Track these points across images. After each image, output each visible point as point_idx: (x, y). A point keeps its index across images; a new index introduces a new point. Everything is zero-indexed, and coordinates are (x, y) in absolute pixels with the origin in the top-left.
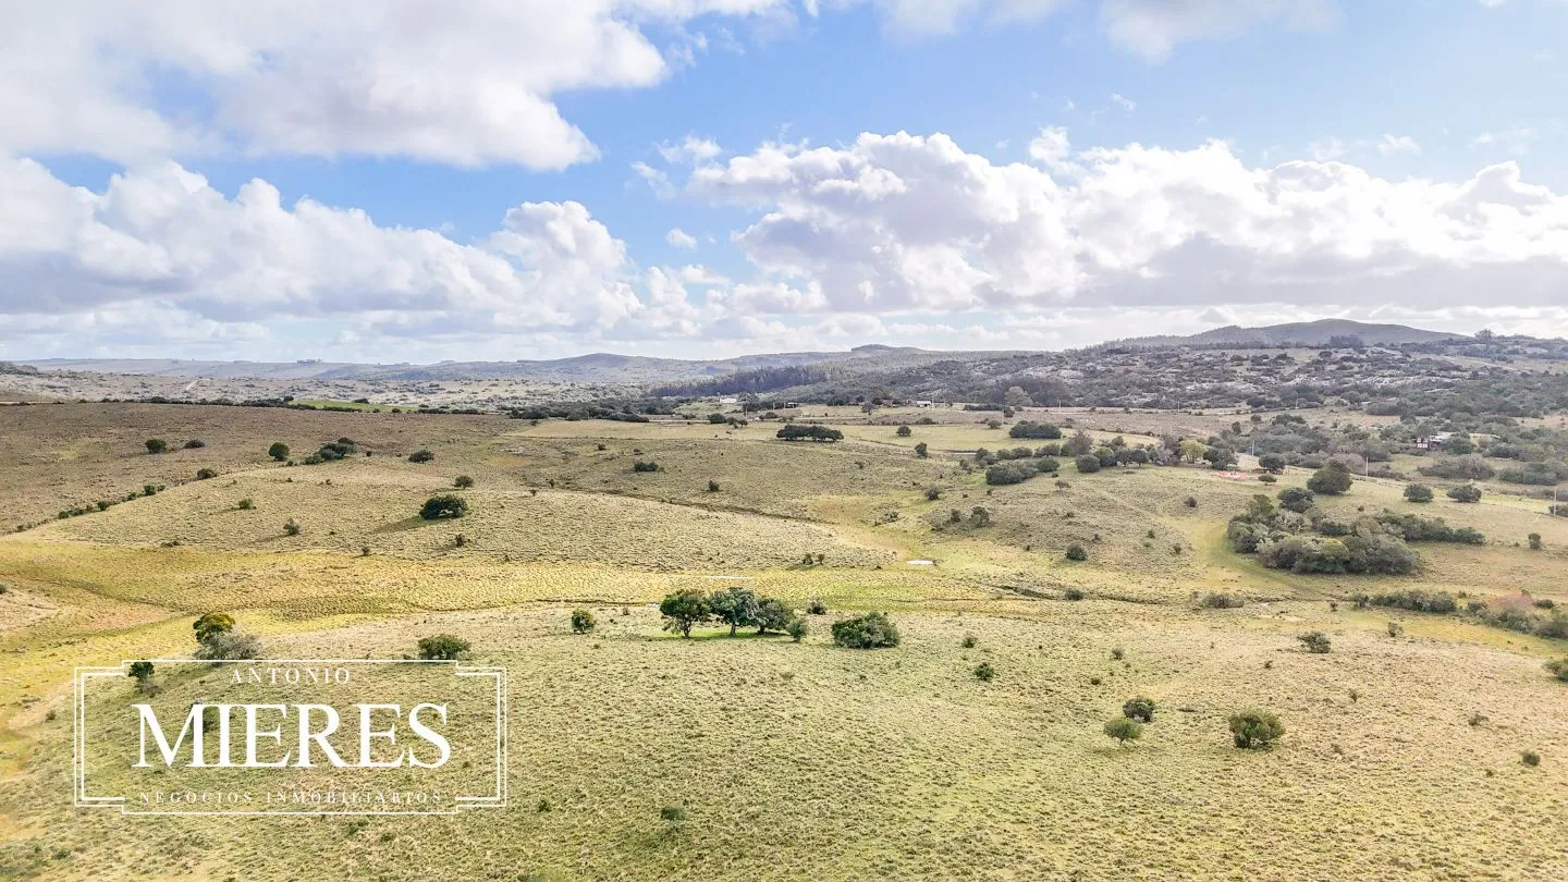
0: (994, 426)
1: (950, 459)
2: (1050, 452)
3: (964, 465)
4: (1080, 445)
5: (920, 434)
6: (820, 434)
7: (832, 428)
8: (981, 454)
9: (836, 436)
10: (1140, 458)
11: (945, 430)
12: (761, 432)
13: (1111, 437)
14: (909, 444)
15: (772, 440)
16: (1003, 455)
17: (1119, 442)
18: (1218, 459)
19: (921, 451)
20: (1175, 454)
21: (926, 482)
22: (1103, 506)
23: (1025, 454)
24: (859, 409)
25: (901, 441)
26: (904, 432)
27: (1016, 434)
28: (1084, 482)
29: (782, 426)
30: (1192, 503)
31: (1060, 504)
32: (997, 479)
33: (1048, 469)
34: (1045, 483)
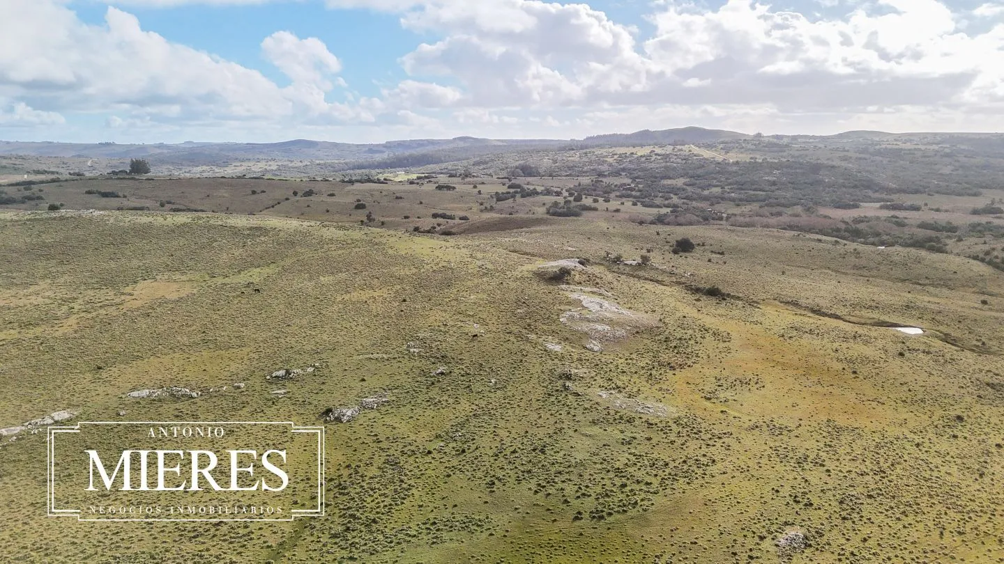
0: (504, 185)
1: (488, 195)
2: (516, 192)
3: (491, 196)
4: (523, 190)
5: (480, 187)
6: (449, 188)
7: (454, 185)
8: (497, 193)
9: (454, 188)
10: (537, 193)
11: (489, 185)
12: (429, 187)
13: (533, 187)
14: (476, 190)
15: (433, 190)
16: (503, 193)
17: (535, 189)
18: (558, 194)
19: (480, 192)
20: (548, 192)
21: (480, 201)
22: (524, 205)
23: (509, 193)
24: (460, 179)
25: (475, 190)
26: (475, 187)
27: (509, 187)
28: (522, 200)
29: (437, 185)
30: (544, 204)
31: (513, 205)
32: (499, 199)
33: (513, 197)
34: (511, 200)
